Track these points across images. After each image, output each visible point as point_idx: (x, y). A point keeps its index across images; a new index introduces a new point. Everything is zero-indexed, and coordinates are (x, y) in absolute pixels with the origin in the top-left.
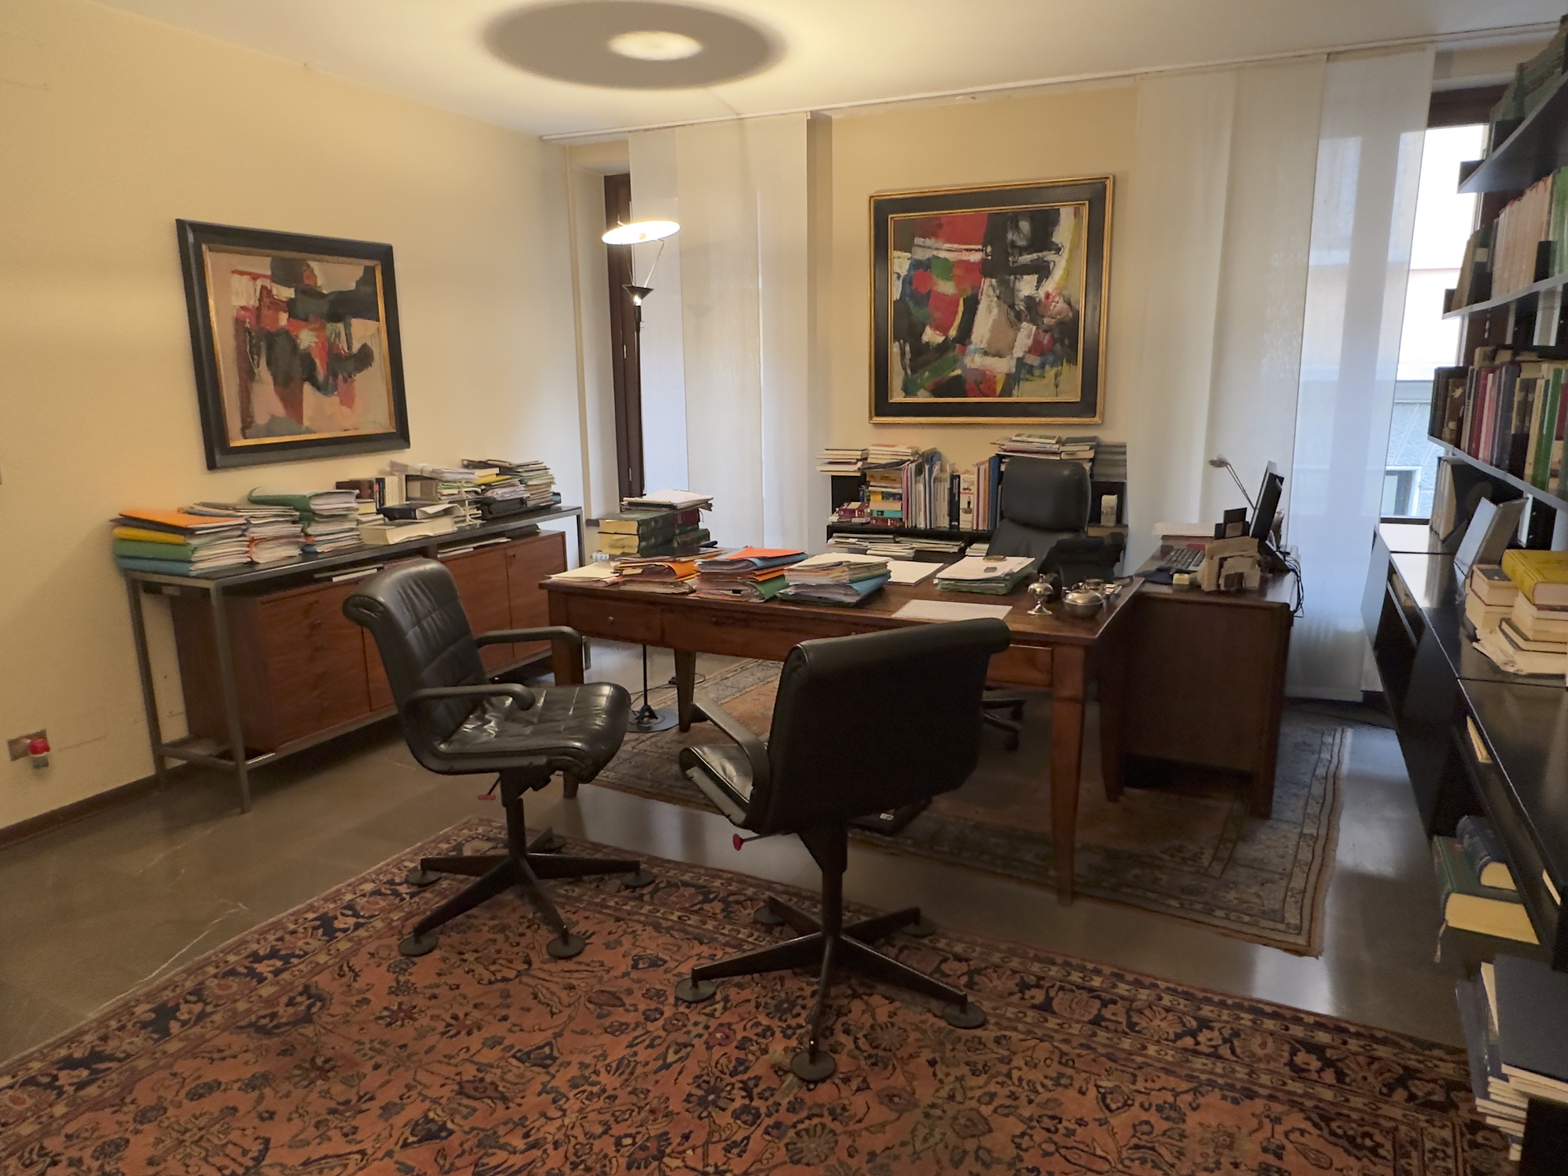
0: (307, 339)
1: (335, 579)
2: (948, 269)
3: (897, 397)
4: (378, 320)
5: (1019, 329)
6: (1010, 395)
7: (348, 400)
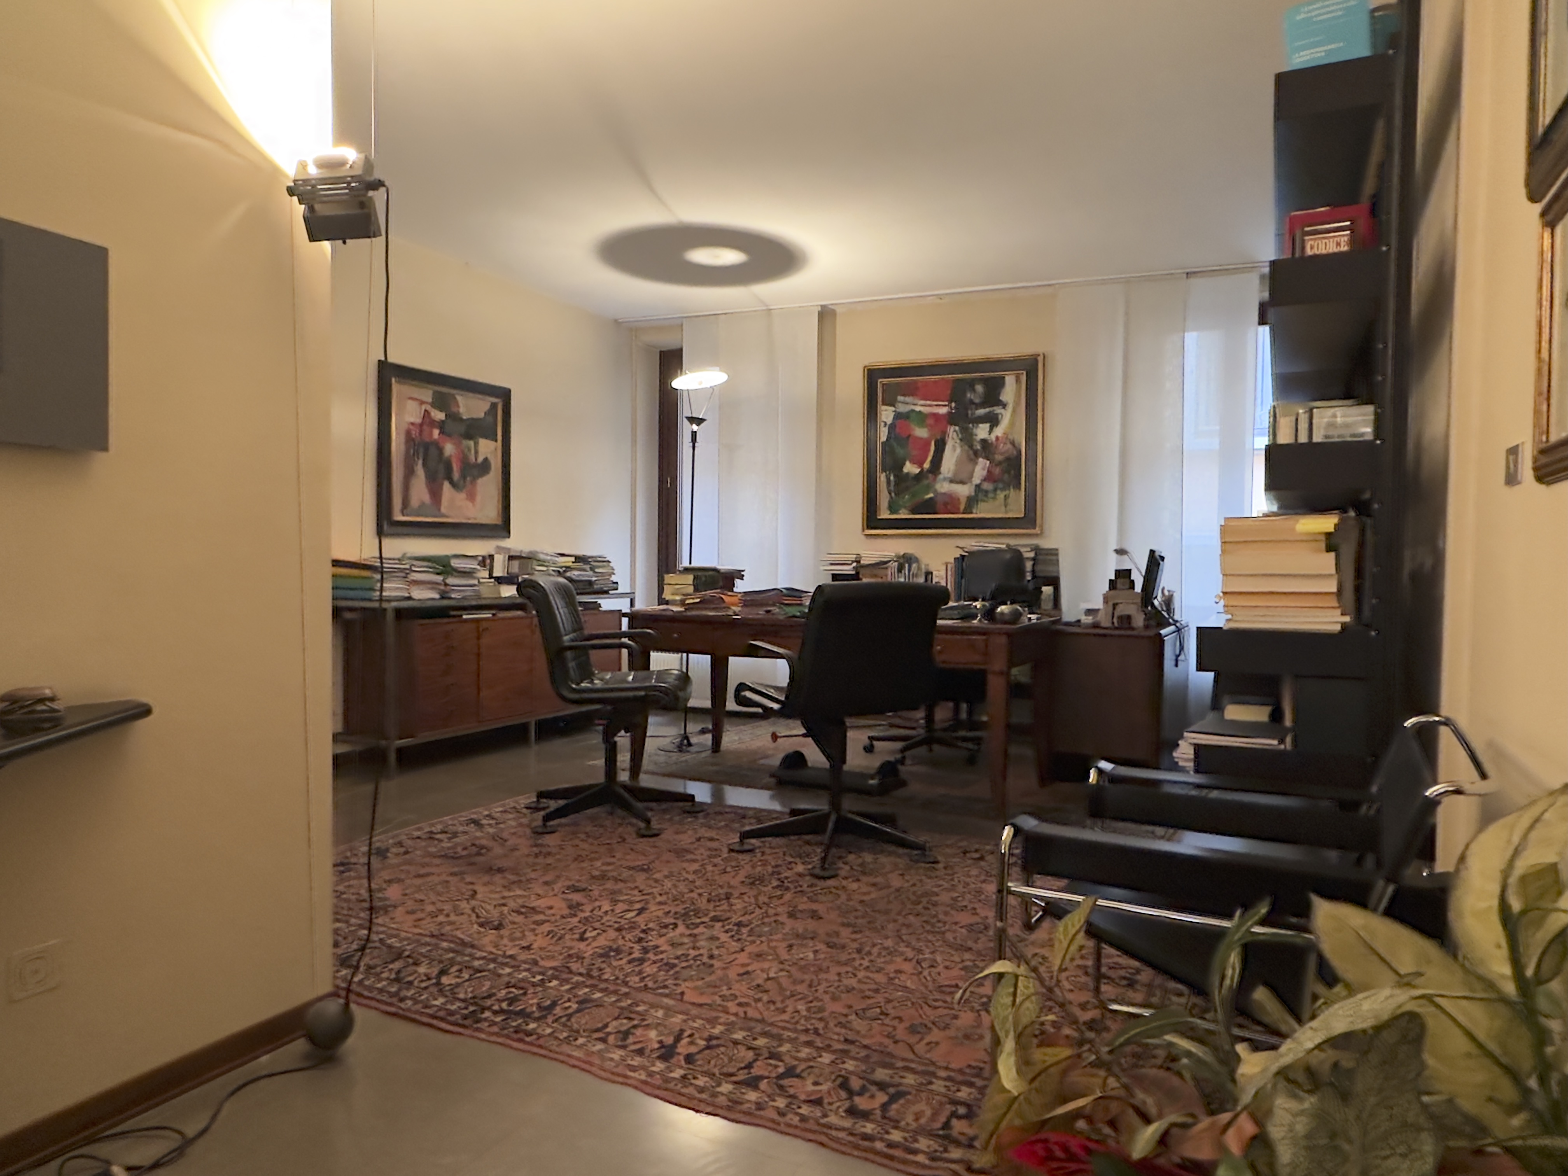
0: (449, 449)
1: (464, 617)
2: (922, 418)
3: (884, 514)
4: (496, 441)
5: (976, 463)
6: (971, 513)
7: (471, 497)
